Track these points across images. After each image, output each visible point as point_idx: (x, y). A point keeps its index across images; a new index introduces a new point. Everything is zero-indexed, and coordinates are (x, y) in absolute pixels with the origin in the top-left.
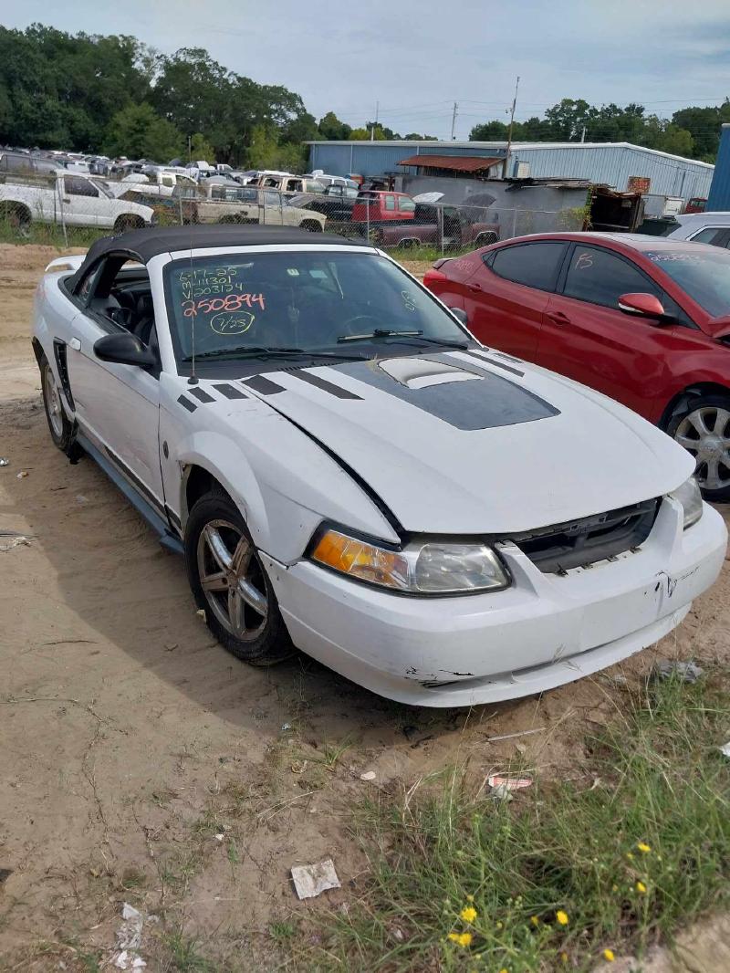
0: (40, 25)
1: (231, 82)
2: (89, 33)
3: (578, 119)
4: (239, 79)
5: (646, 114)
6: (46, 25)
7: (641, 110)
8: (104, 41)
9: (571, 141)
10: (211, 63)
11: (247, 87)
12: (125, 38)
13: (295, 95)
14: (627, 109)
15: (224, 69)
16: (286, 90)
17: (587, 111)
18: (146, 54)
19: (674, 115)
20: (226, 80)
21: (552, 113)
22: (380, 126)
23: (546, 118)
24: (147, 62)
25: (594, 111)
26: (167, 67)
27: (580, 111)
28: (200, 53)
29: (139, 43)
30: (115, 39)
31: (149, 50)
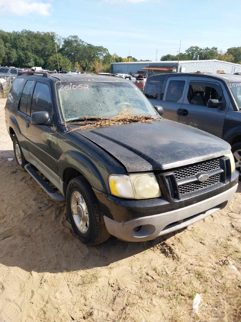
0: (25, 30)
1: (85, 45)
2: (40, 32)
3: (196, 52)
4: (88, 44)
5: (218, 50)
6: (27, 30)
7: (216, 49)
8: (45, 34)
9: (194, 60)
10: (79, 40)
11: (90, 47)
12: (52, 33)
13: (106, 49)
14: (212, 49)
15: (84, 42)
16: (103, 47)
17: (198, 49)
18: (58, 38)
19: (227, 50)
20: (84, 45)
21: (187, 51)
22: (131, 57)
23: (185, 53)
24: (59, 40)
25: (201, 49)
26: (65, 42)
27: (196, 50)
28: (75, 37)
29: (56, 34)
30: (48, 33)
31: (59, 37)
